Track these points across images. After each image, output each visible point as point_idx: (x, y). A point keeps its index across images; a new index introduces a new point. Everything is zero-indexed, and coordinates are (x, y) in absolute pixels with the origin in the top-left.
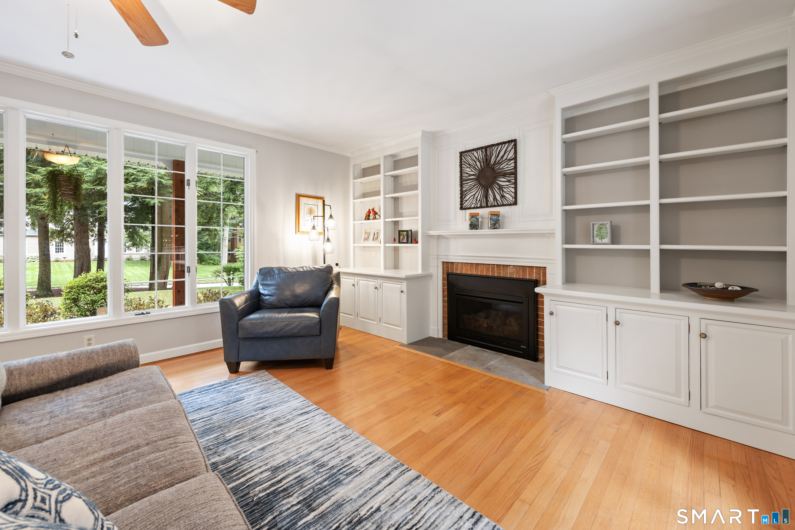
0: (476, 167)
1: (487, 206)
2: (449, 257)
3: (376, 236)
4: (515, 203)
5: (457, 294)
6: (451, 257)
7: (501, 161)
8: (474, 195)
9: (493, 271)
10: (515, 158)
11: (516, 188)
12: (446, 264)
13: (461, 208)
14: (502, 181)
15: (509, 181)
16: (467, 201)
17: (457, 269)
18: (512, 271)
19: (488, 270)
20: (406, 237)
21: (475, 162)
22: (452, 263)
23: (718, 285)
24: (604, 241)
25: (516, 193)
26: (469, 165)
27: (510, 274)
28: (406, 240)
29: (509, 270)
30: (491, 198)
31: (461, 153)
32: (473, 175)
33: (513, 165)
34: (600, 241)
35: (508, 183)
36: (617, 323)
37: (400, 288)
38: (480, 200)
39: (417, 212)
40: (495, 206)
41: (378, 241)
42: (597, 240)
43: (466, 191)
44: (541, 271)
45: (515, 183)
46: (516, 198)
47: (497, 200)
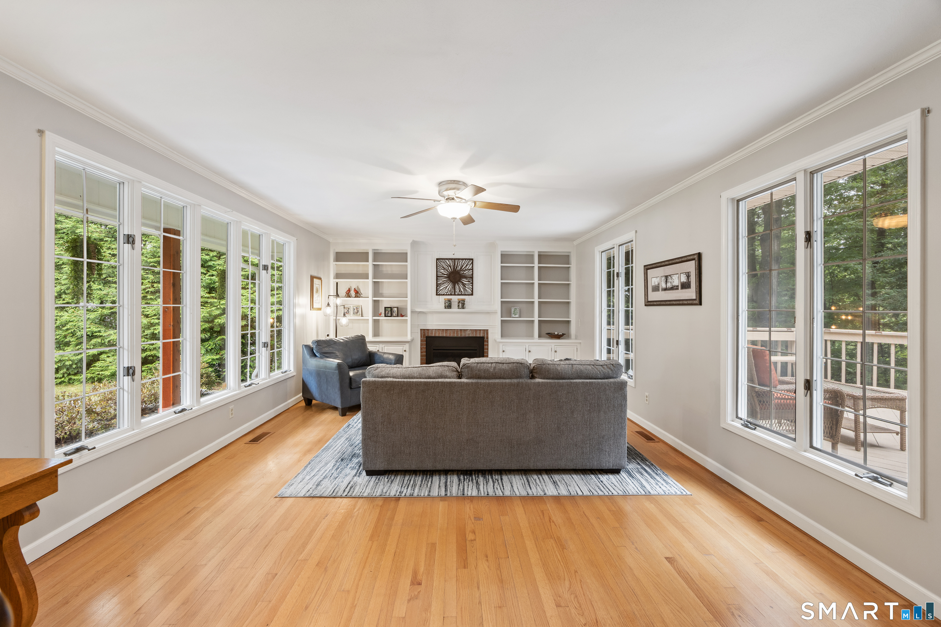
0: (448, 270)
1: (455, 295)
2: (427, 326)
3: (355, 310)
4: (472, 295)
5: (434, 350)
6: (429, 326)
7: (464, 269)
8: (447, 287)
9: (457, 333)
10: (472, 269)
11: (472, 286)
12: (423, 331)
13: (437, 295)
14: (465, 281)
15: (469, 281)
16: (441, 290)
17: (432, 333)
18: (469, 332)
19: (454, 333)
20: (390, 312)
21: (448, 267)
22: (428, 330)
23: (556, 333)
24: (516, 316)
25: (472, 289)
26: (443, 268)
27: (468, 334)
28: (390, 314)
29: (467, 332)
30: (457, 290)
31: (437, 259)
32: (446, 274)
33: (472, 273)
34: (514, 316)
35: (468, 283)
36: (530, 351)
37: (403, 349)
38: (450, 290)
39: (407, 294)
40: (460, 295)
41: (360, 315)
42: (513, 316)
43: (440, 284)
44: (485, 332)
45: (472, 283)
46: (472, 291)
47: (461, 291)
